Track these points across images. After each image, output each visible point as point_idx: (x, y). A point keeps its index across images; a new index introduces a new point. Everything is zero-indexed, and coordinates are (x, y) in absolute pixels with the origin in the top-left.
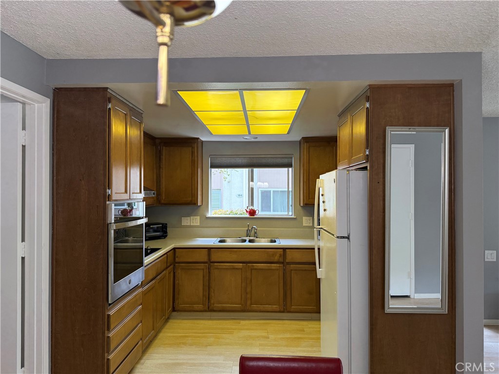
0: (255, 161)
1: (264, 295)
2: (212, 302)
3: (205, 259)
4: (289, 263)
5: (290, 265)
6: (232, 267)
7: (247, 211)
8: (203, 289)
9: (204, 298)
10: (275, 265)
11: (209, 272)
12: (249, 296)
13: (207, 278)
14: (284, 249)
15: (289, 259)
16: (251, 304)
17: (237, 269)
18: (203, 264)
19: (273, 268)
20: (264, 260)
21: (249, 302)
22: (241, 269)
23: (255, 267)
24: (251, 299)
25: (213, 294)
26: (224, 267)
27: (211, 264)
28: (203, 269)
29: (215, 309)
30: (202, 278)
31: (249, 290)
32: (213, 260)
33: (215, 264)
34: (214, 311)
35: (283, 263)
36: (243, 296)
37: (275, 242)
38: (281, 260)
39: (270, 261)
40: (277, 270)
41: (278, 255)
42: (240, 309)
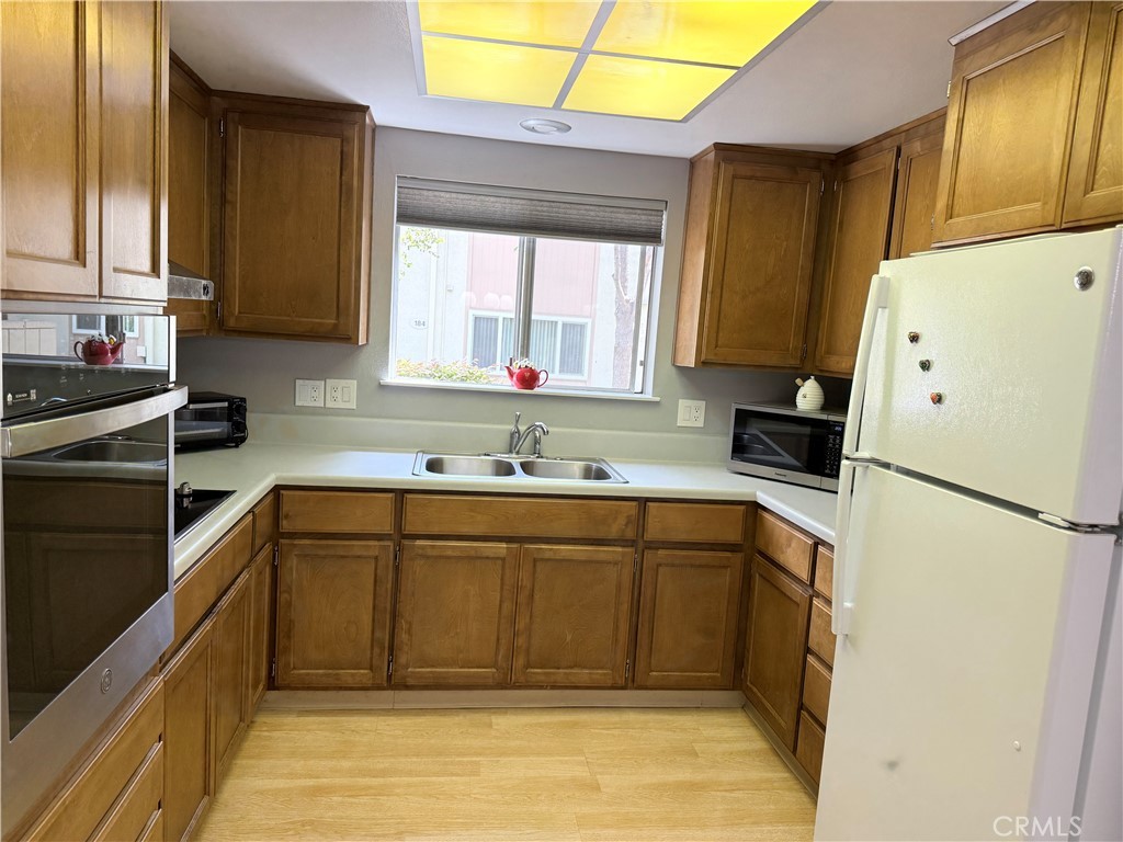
0: (544, 212)
1: (569, 638)
2: (403, 659)
3: (387, 527)
4: (653, 546)
5: (658, 549)
6: (473, 553)
7: (511, 374)
8: (373, 620)
9: (376, 650)
10: (610, 549)
11: (397, 569)
12: (521, 641)
13: (389, 586)
14: (643, 502)
15: (653, 531)
16: (528, 665)
17: (487, 558)
18: (376, 543)
19: (602, 557)
20: (576, 534)
21: (520, 661)
22: (503, 559)
23: (547, 555)
24: (528, 651)
25: (404, 637)
26: (449, 553)
27: (406, 542)
28: (376, 558)
29: (410, 681)
30: (371, 587)
31: (521, 624)
32: (409, 529)
33: (418, 542)
34: (407, 687)
35: (632, 543)
36: (503, 641)
37: (601, 475)
38: (630, 534)
39: (594, 535)
40: (616, 563)
41: (622, 521)
42: (491, 680)
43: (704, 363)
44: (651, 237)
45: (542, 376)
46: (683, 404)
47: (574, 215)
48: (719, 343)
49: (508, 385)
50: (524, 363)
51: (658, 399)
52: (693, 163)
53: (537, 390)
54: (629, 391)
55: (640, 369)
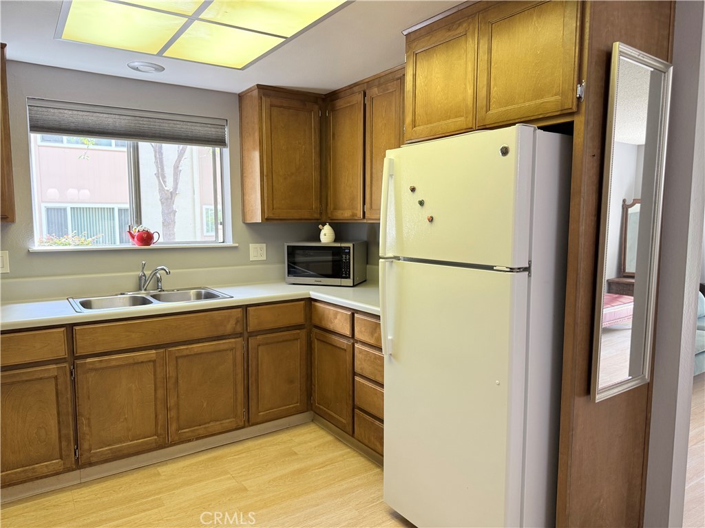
0: (145, 125)
1: (205, 405)
2: (86, 446)
3: (62, 352)
4: (253, 334)
5: (256, 336)
6: (131, 361)
7: (133, 237)
8: (59, 422)
9: (64, 444)
10: (227, 341)
11: (74, 382)
12: (173, 413)
13: (69, 396)
14: (245, 308)
15: (253, 324)
16: (179, 428)
17: (142, 362)
18: (54, 366)
19: (222, 347)
20: (204, 335)
21: (173, 427)
22: (154, 361)
23: (185, 353)
24: (178, 419)
25: (85, 429)
26: (114, 363)
27: (78, 362)
28: (56, 378)
29: (94, 459)
30: (54, 398)
31: (172, 402)
32: (80, 352)
33: (89, 360)
34: (91, 464)
35: (240, 335)
36: (160, 417)
37: (209, 296)
38: (239, 329)
39: (216, 334)
40: (232, 349)
41: (232, 322)
42: (154, 445)
43: (267, 219)
44: (220, 142)
45: (156, 236)
46: (252, 246)
47: (166, 127)
48: (275, 206)
49: (131, 244)
50: (141, 228)
51: (237, 245)
52: (241, 97)
53: (152, 246)
54: (215, 242)
55: (220, 227)
